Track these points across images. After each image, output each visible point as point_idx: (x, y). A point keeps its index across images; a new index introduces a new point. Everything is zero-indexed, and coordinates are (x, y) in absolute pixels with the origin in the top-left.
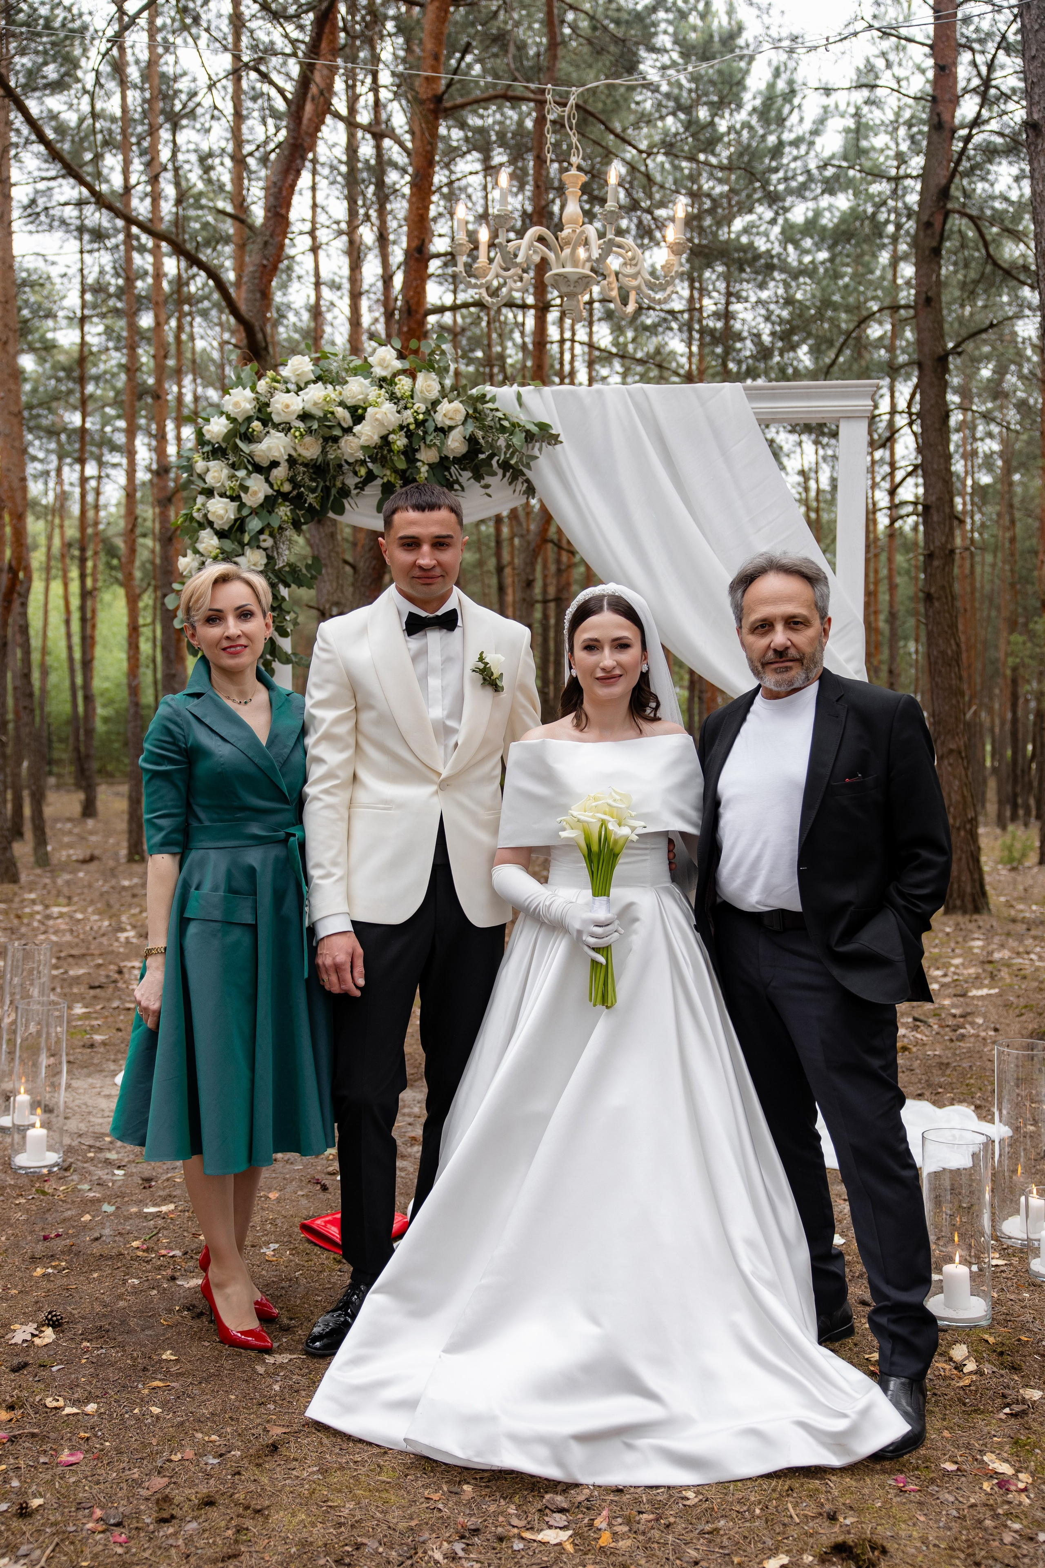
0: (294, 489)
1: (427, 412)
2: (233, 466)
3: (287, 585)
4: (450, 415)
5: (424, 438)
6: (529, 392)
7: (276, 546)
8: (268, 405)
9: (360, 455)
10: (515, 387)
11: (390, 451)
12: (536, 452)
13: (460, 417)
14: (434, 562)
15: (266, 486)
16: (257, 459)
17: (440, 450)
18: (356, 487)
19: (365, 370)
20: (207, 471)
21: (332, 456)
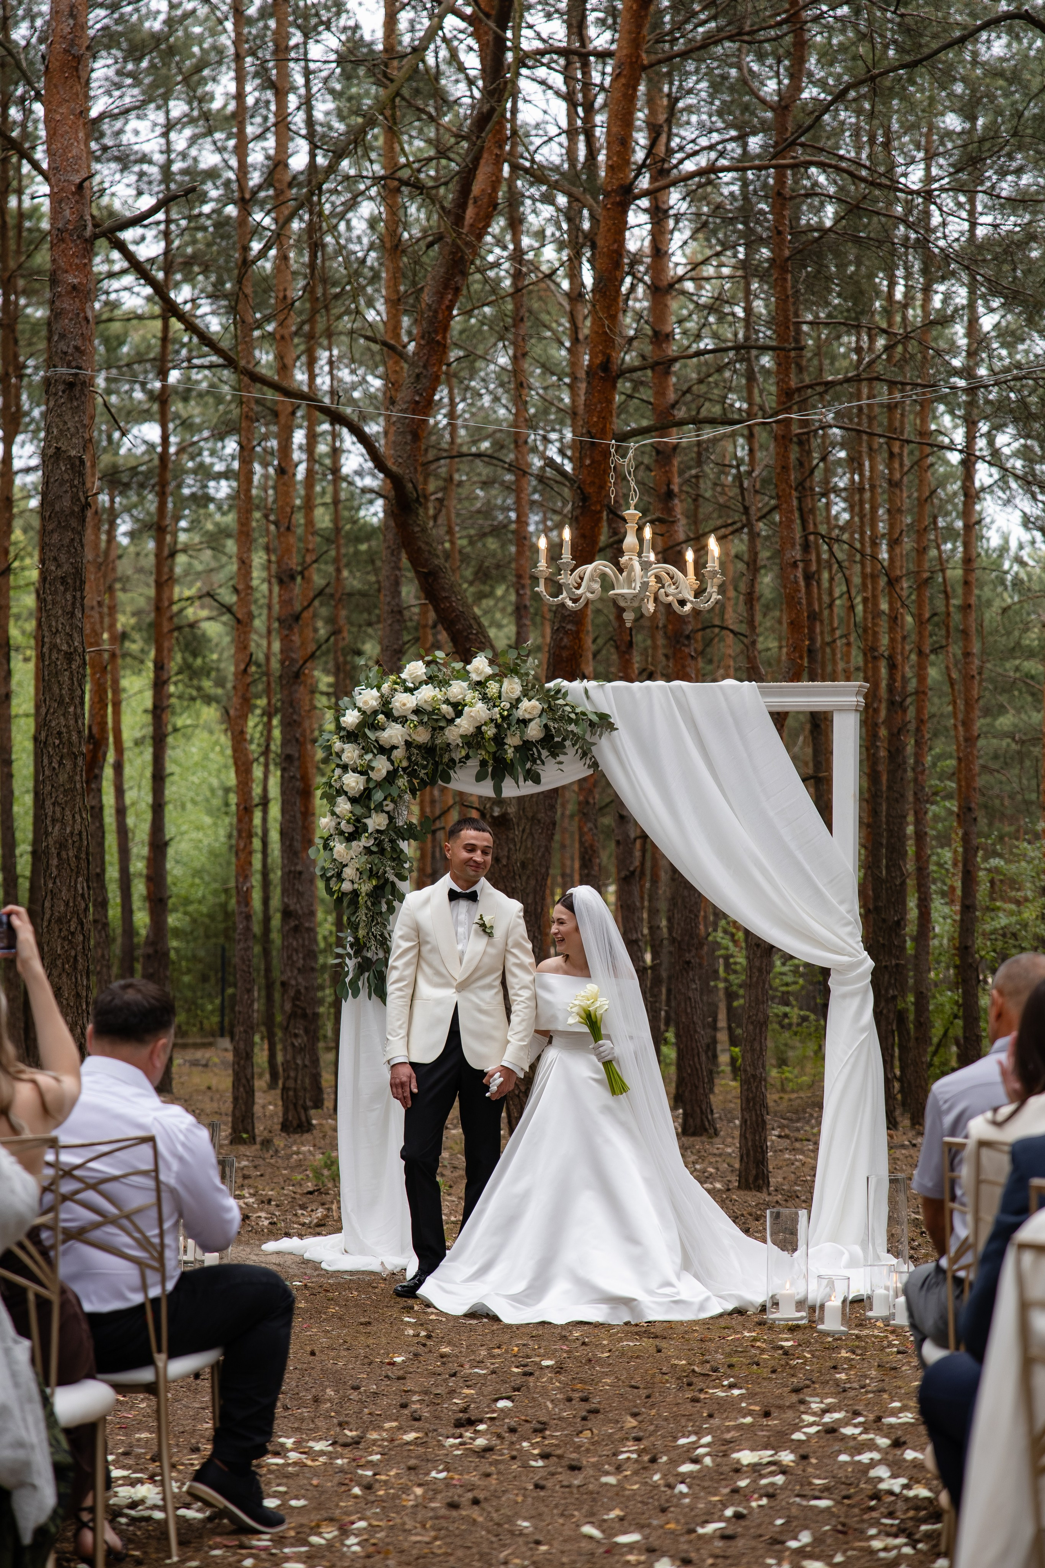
0: (410, 765)
1: (511, 708)
2: (363, 749)
4: (529, 710)
5: (509, 728)
6: (594, 686)
7: (397, 808)
8: (389, 702)
9: (461, 740)
10: (584, 682)
11: (483, 738)
12: (597, 738)
13: (537, 712)
15: (388, 764)
16: (381, 744)
17: (522, 737)
18: (459, 763)
19: (464, 675)
20: (343, 751)
21: (438, 741)
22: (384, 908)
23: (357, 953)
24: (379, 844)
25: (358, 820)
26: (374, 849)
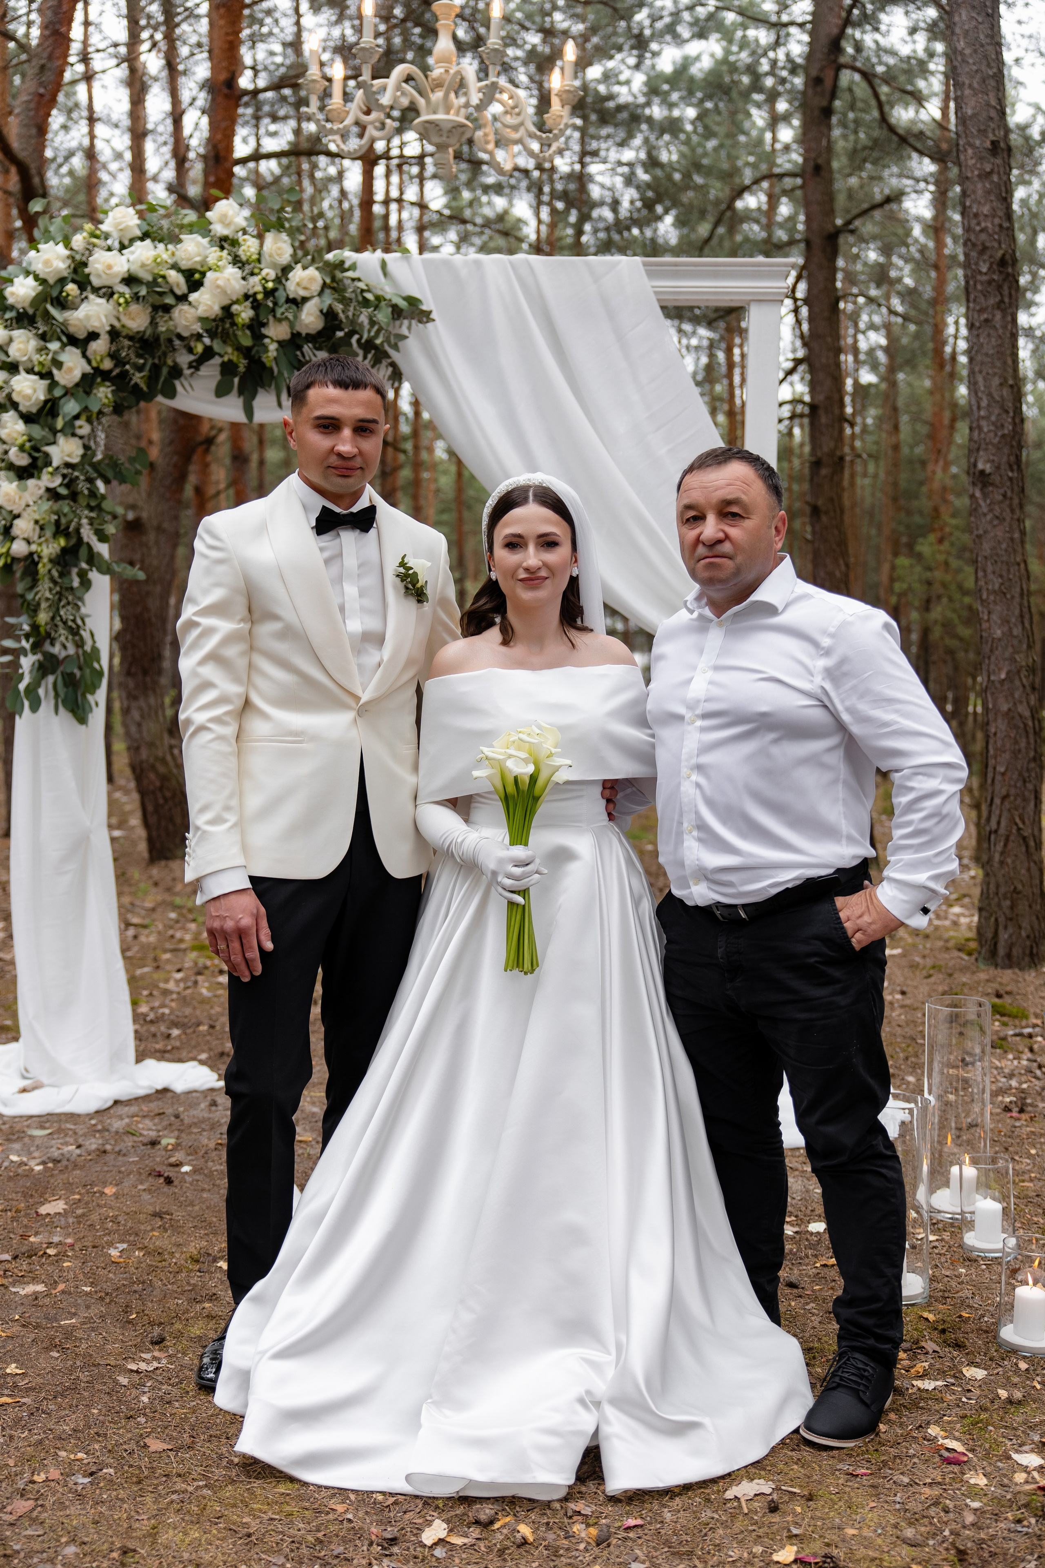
0: (116, 366)
1: (278, 280)
2: (43, 337)
3: (107, 481)
4: (304, 284)
5: (273, 311)
6: (395, 260)
7: (93, 434)
8: (85, 265)
9: (198, 328)
10: (379, 254)
11: (234, 324)
12: (404, 331)
13: (316, 287)
14: (356, 450)
15: (83, 362)
16: (72, 330)
17: (292, 325)
18: (190, 366)
19: (203, 228)
20: (11, 340)
21: (162, 328)
22: (76, 583)
23: (35, 648)
24: (70, 484)
25: (36, 449)
26: (63, 491)
